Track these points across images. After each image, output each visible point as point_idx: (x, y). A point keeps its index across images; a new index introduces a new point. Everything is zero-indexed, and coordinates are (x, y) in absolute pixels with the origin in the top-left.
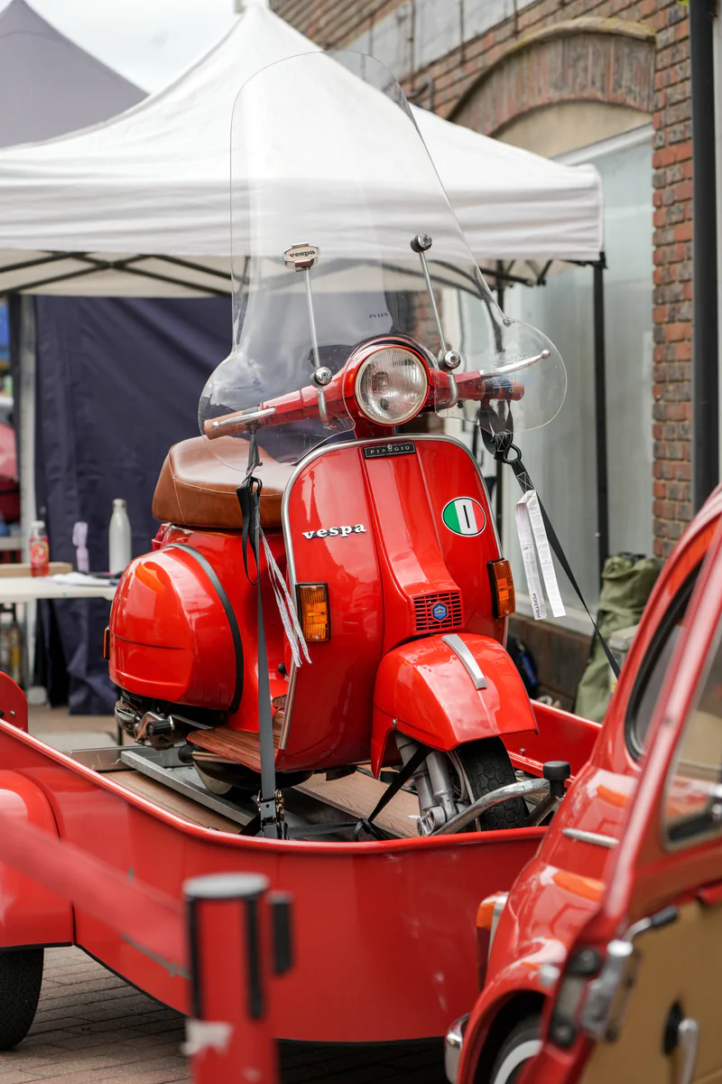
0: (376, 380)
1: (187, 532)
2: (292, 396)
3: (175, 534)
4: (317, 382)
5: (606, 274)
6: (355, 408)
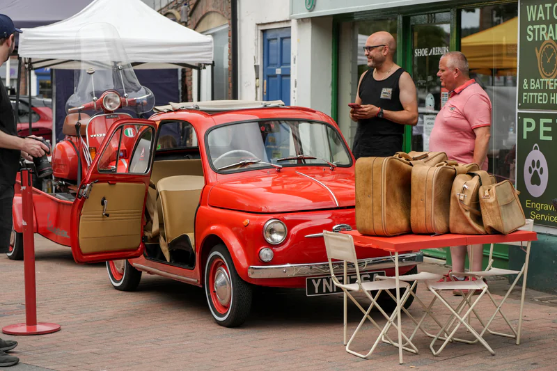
0: (109, 100)
1: (71, 137)
2: (89, 104)
3: (68, 138)
4: (94, 100)
5: (215, 67)
6: (103, 107)
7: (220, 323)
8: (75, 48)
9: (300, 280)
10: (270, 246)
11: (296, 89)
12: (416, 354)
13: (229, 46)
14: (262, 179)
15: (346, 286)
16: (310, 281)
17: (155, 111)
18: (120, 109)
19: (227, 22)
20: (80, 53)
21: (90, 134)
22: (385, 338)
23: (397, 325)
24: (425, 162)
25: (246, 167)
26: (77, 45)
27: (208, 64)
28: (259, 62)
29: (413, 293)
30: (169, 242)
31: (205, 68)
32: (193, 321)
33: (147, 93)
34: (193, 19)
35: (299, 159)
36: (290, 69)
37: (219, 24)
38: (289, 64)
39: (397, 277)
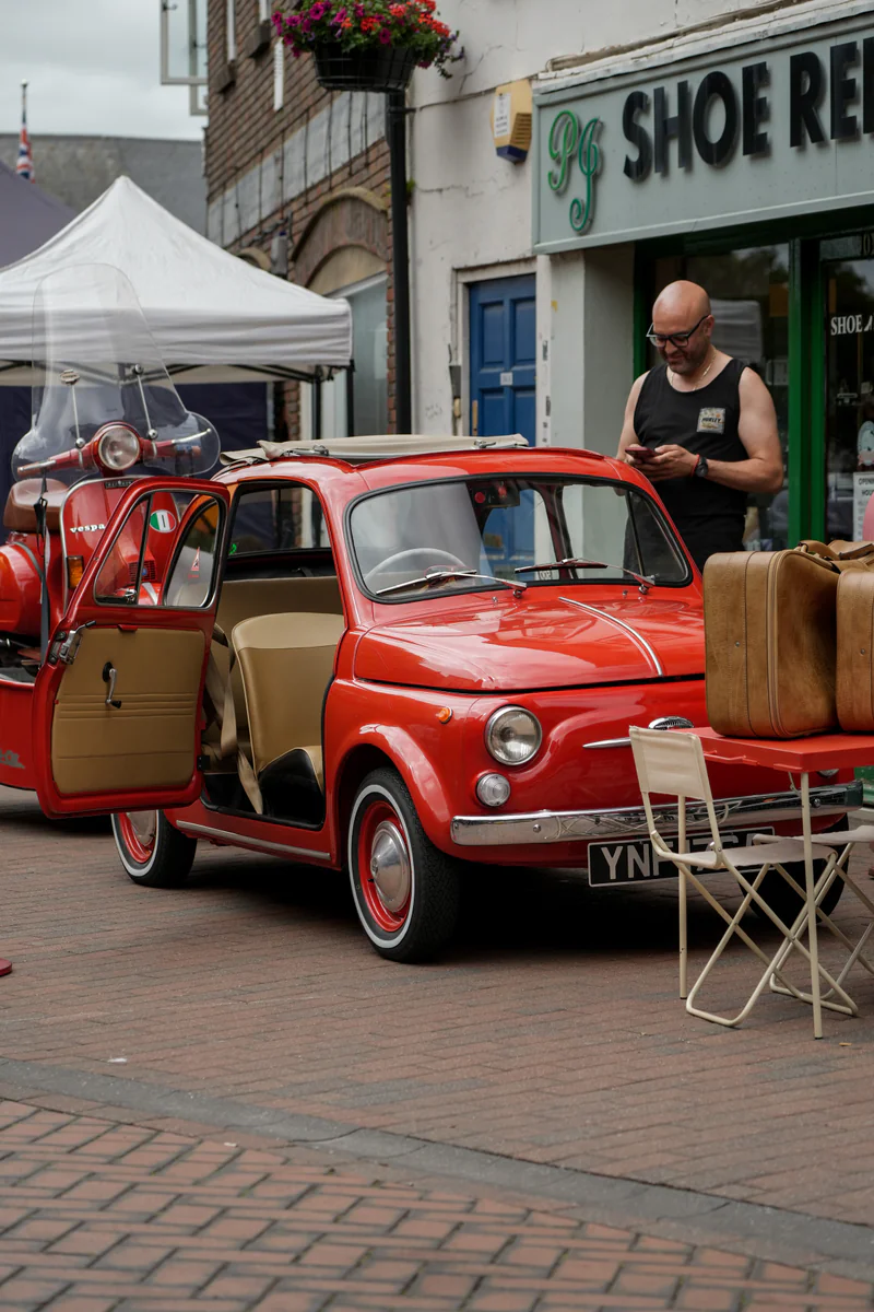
0: (114, 446)
1: (25, 535)
2: (66, 454)
3: (17, 538)
4: (77, 446)
5: (355, 374)
6: (99, 462)
7: (385, 954)
8: (32, 332)
9: (574, 849)
10: (502, 769)
11: (548, 420)
12: (854, 1016)
13: (389, 322)
14: (480, 615)
15: (684, 857)
16: (596, 851)
17: (223, 462)
18: (139, 465)
19: (383, 267)
20: (43, 345)
21: (69, 524)
22: (779, 981)
23: (808, 948)
24: (868, 564)
25: (441, 588)
26: (36, 325)
27: (340, 368)
28: (461, 360)
29: (842, 874)
30: (261, 769)
31: (330, 378)
32: (320, 950)
33: (202, 428)
34: (301, 267)
35: (563, 569)
36: (533, 373)
37: (365, 272)
38: (533, 360)
39: (808, 838)
